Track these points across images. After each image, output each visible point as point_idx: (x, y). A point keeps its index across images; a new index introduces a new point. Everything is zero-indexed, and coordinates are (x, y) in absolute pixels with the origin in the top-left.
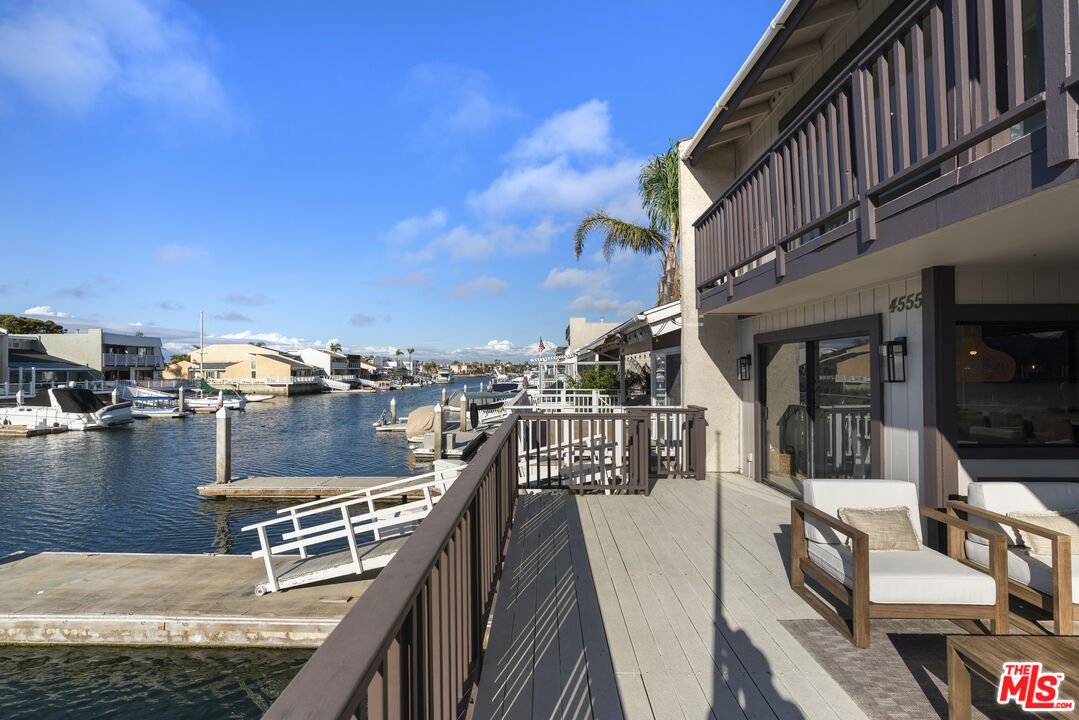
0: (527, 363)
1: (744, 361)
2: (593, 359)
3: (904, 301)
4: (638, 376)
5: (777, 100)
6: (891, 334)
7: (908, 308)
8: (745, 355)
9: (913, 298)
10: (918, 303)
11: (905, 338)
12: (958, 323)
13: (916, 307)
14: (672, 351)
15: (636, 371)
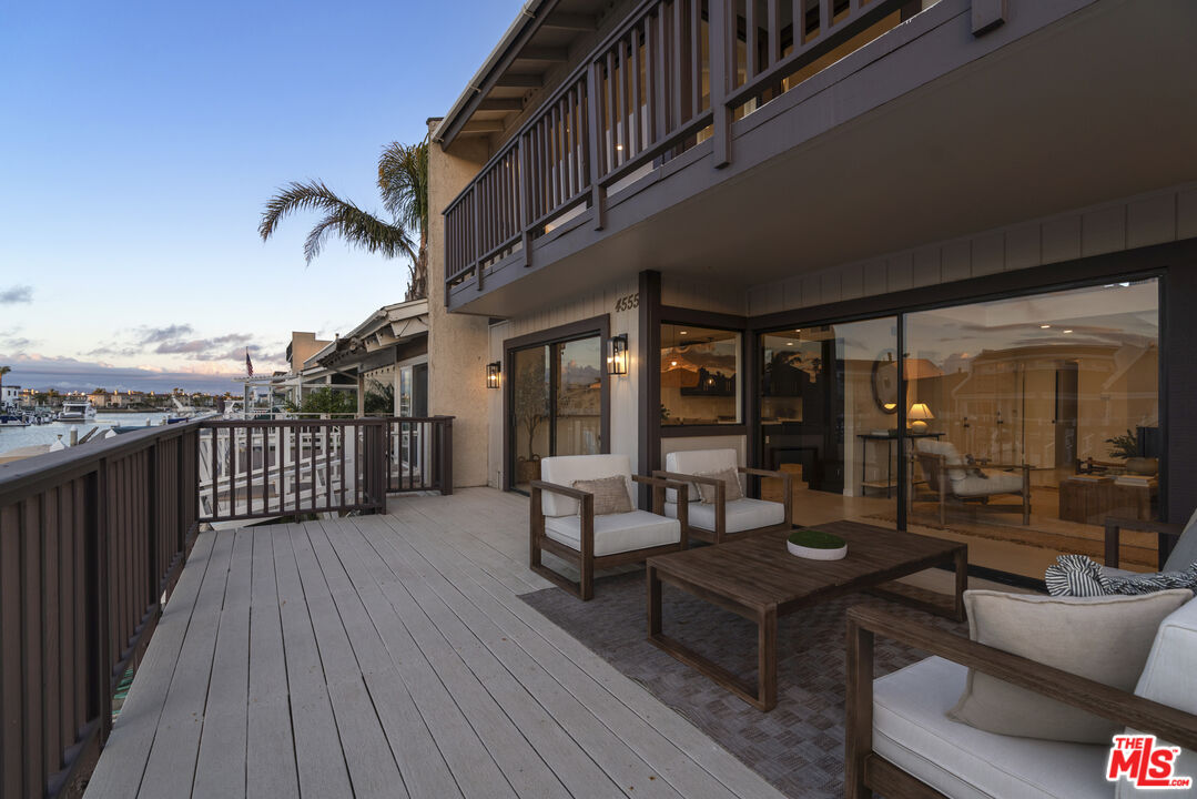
0: (228, 395)
1: (494, 368)
2: (323, 380)
3: (626, 301)
4: (382, 399)
5: (529, 101)
6: (616, 332)
7: (629, 308)
8: (495, 362)
9: (632, 299)
10: (636, 303)
11: (627, 335)
12: (663, 322)
13: (635, 306)
14: (418, 360)
15: (378, 393)
